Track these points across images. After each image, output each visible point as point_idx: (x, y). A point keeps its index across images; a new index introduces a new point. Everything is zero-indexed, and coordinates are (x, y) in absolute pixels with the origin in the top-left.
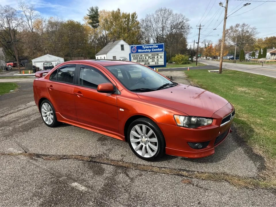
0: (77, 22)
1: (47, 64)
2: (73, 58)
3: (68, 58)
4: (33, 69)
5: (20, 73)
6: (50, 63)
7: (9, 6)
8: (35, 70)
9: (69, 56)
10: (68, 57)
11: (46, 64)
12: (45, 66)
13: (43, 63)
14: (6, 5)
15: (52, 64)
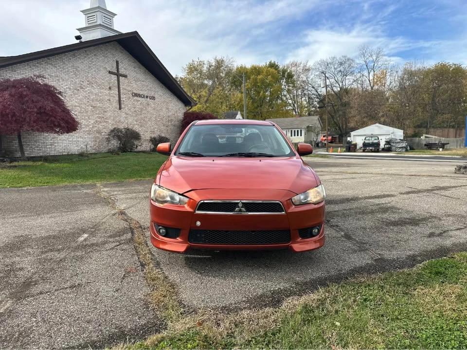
0: (455, 65)
1: (370, 138)
2: (432, 130)
3: (422, 131)
4: (347, 146)
5: (327, 151)
6: (375, 138)
7: (346, 57)
8: (348, 148)
9: (425, 127)
10: (421, 129)
11: (369, 140)
12: (366, 142)
13: (364, 138)
14: (343, 56)
15: (378, 139)
